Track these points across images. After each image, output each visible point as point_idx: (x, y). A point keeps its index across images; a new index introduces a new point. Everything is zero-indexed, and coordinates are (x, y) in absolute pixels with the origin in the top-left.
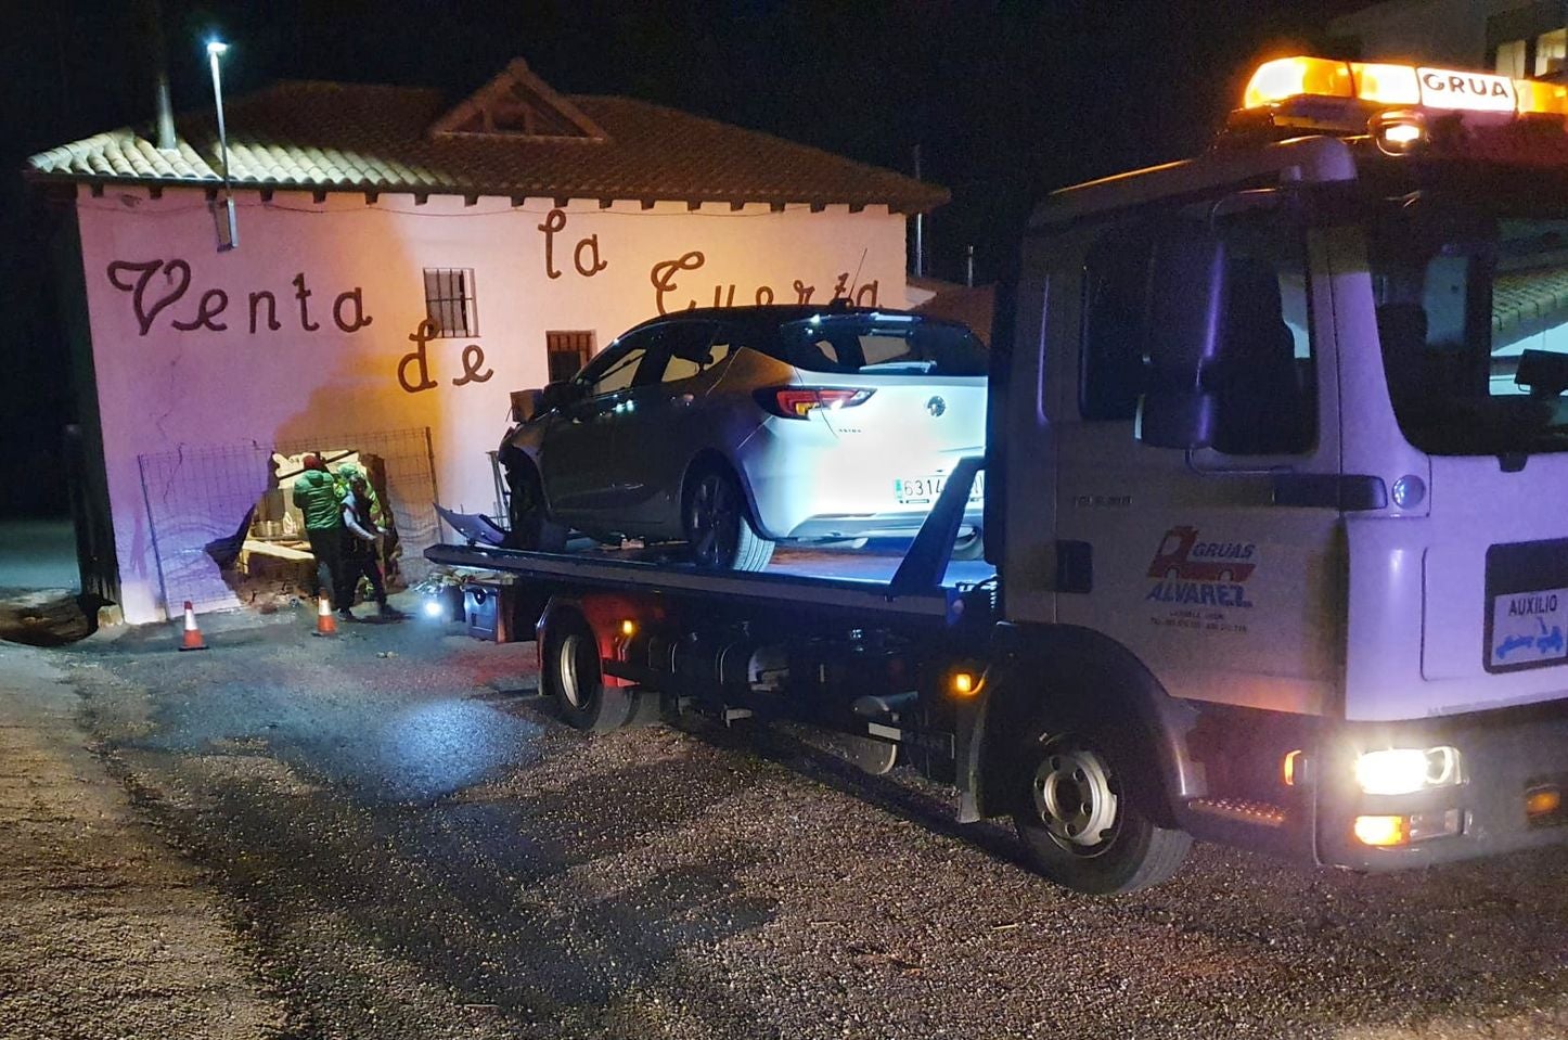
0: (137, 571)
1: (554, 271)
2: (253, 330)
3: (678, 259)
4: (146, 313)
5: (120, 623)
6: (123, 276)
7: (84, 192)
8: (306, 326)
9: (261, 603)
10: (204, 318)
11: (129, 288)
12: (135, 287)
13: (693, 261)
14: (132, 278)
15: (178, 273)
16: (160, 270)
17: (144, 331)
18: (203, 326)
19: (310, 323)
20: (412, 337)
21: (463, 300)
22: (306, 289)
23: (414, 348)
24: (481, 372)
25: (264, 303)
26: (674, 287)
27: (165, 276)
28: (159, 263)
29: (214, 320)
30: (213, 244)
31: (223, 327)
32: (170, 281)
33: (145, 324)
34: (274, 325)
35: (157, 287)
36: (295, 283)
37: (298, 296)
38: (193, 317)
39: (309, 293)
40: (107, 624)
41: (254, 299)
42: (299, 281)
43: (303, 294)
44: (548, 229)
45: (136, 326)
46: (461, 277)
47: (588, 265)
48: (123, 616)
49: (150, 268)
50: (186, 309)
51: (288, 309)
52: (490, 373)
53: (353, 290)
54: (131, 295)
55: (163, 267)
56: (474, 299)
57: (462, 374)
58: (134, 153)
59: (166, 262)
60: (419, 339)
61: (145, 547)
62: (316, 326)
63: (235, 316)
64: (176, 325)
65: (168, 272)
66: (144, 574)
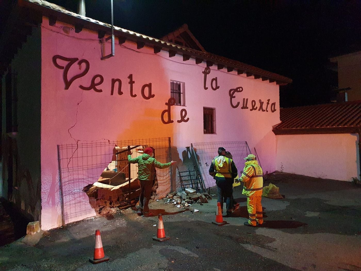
0: (51, 202)
1: (206, 87)
2: (112, 94)
4: (69, 78)
6: (59, 61)
7: (45, 22)
8: (132, 95)
10: (93, 86)
11: (61, 67)
12: (65, 68)
13: (240, 89)
14: (64, 63)
15: (84, 65)
16: (76, 63)
17: (67, 88)
18: (92, 89)
20: (166, 104)
21: (180, 93)
22: (133, 80)
23: (166, 108)
24: (186, 119)
25: (117, 84)
26: (234, 97)
27: (78, 65)
28: (77, 59)
29: (98, 87)
30: (99, 56)
31: (101, 91)
32: (80, 69)
33: (68, 84)
34: (120, 93)
35: (74, 69)
36: (129, 78)
37: (130, 83)
38: (88, 85)
39: (134, 82)
41: (114, 81)
42: (131, 77)
43: (132, 83)
44: (205, 73)
45: (64, 85)
46: (179, 85)
48: (41, 226)
49: (72, 61)
50: (86, 81)
52: (188, 119)
53: (149, 84)
54: (62, 71)
55: (78, 61)
56: (184, 93)
57: (180, 119)
59: (80, 59)
60: (168, 105)
62: (136, 95)
63: (106, 86)
64: (81, 87)
65: (80, 63)
66: (54, 204)
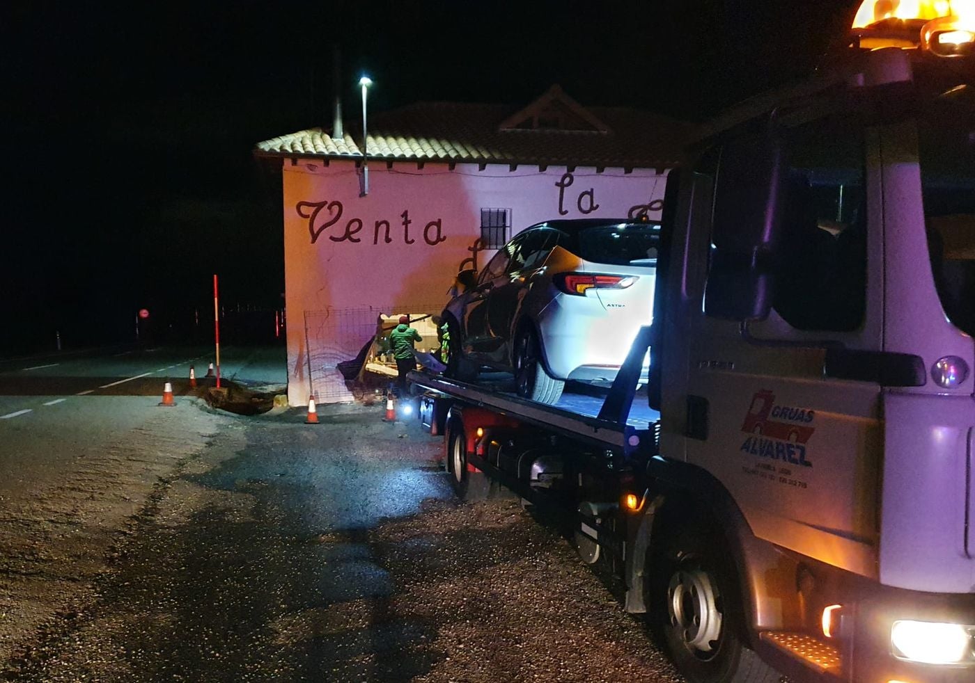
0: (298, 376)
1: (564, 210)
2: (375, 242)
3: (647, 204)
4: (315, 231)
5: (285, 405)
6: (304, 209)
7: (287, 163)
8: (407, 242)
9: (366, 400)
10: (348, 235)
11: (306, 217)
12: (311, 216)
14: (310, 211)
15: (336, 209)
16: (325, 209)
17: (313, 241)
18: (347, 239)
19: (409, 239)
20: (470, 249)
21: (504, 227)
22: (408, 219)
23: (471, 255)
25: (384, 226)
27: (328, 211)
28: (326, 203)
29: (354, 236)
30: (358, 192)
31: (358, 240)
32: (331, 213)
33: (315, 237)
34: (388, 240)
35: (324, 216)
36: (402, 216)
37: (403, 224)
38: (342, 234)
39: (410, 222)
40: (278, 405)
41: (378, 225)
42: (405, 214)
43: (406, 223)
44: (561, 185)
45: (310, 239)
46: (504, 214)
47: (586, 207)
48: (288, 401)
49: (319, 206)
50: (338, 230)
51: (397, 231)
53: (437, 220)
54: (308, 220)
55: (327, 205)
56: (510, 227)
58: (319, 141)
59: (329, 202)
60: (474, 250)
61: (304, 363)
62: (413, 241)
63: (366, 235)
64: (332, 238)
65: (329, 208)
66: (302, 378)
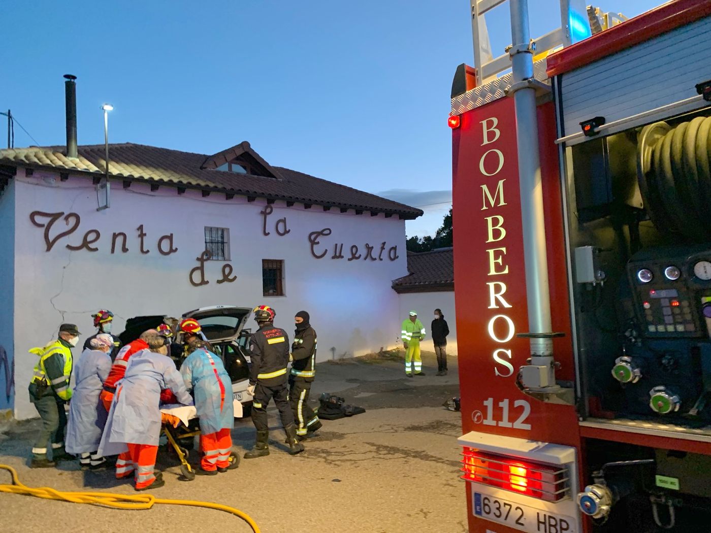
1: (267, 232)
2: (113, 251)
3: (320, 231)
4: (51, 238)
6: (38, 219)
7: (20, 174)
8: (143, 252)
10: (85, 244)
11: (42, 226)
12: (46, 226)
13: (327, 232)
14: (45, 221)
15: (72, 221)
16: (61, 219)
17: (49, 249)
18: (85, 249)
19: (145, 250)
20: (198, 259)
21: (223, 243)
22: (144, 232)
23: (198, 264)
24: (231, 277)
25: (119, 240)
26: (318, 243)
27: (65, 221)
28: (62, 214)
29: (92, 246)
31: (96, 249)
32: (68, 224)
33: (50, 245)
34: (125, 250)
35: (59, 227)
36: (138, 229)
37: (139, 236)
38: (78, 243)
39: (145, 235)
41: (115, 236)
42: (141, 228)
43: (142, 235)
44: (264, 214)
45: (45, 247)
46: (222, 232)
47: (281, 230)
49: (55, 217)
50: (76, 239)
51: (133, 242)
52: (235, 278)
53: (169, 235)
54: (43, 230)
55: (63, 217)
56: (228, 243)
57: (221, 278)
58: (54, 157)
59: (66, 214)
60: (201, 260)
62: (148, 251)
63: (104, 244)
64: (69, 247)
65: (66, 219)
